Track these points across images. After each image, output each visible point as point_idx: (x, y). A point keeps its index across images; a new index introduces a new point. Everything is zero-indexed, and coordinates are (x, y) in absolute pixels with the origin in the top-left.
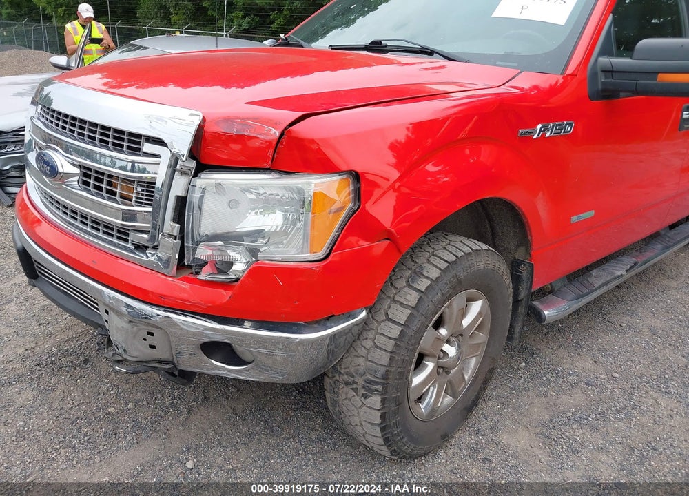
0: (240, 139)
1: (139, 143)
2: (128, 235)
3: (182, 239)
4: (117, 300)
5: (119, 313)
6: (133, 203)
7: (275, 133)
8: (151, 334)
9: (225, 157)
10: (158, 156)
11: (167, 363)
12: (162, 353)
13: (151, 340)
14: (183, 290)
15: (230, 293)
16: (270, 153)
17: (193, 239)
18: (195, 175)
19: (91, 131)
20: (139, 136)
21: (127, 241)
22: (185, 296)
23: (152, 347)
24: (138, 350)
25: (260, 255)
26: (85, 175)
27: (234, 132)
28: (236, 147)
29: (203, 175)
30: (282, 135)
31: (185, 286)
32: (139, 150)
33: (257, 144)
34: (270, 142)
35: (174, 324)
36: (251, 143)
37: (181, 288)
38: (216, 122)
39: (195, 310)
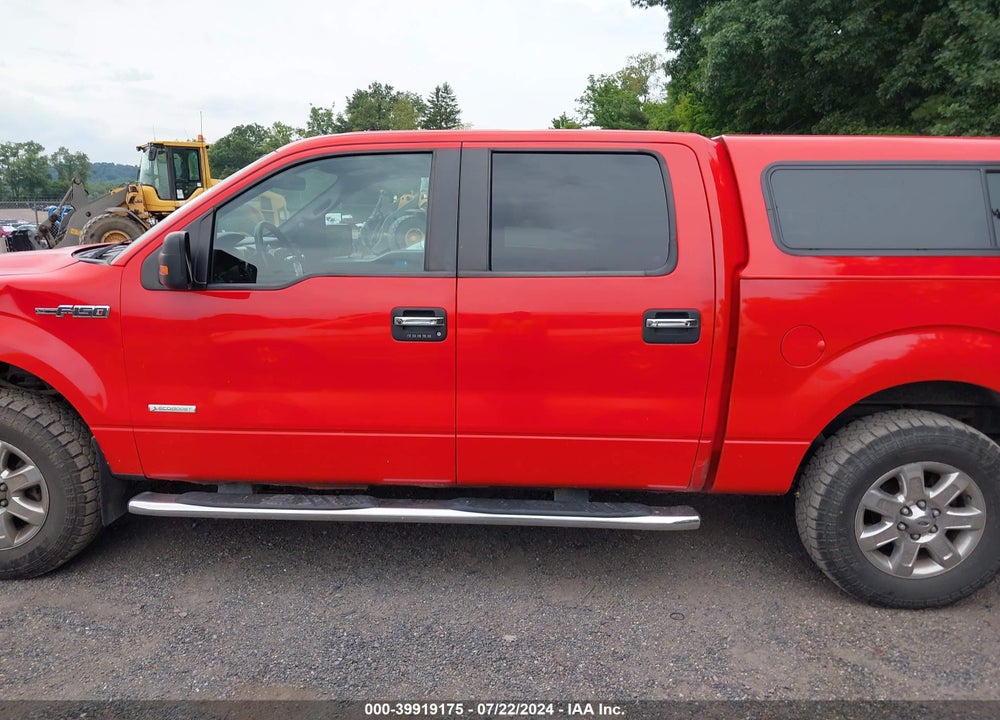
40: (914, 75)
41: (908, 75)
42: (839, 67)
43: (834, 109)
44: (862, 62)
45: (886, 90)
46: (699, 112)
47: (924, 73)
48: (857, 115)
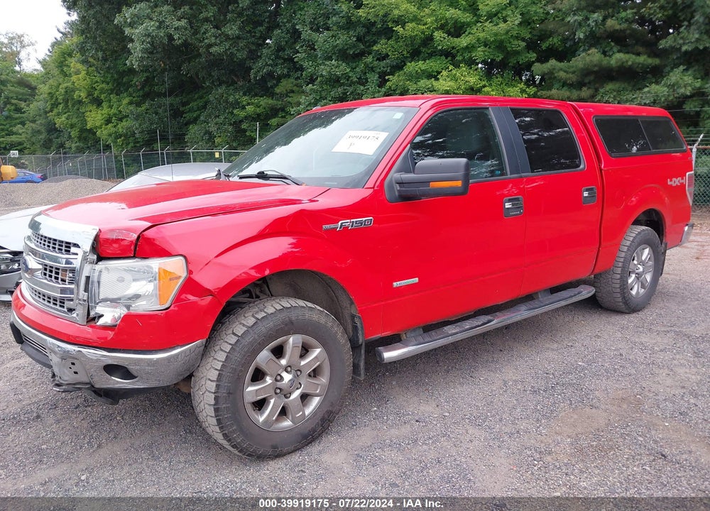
0: (117, 241)
1: (70, 248)
2: (64, 303)
3: (88, 302)
4: (53, 344)
5: (55, 353)
6: (67, 283)
7: (135, 236)
8: (73, 364)
9: (110, 252)
10: (77, 254)
11: (87, 384)
12: (82, 377)
13: (74, 368)
14: (88, 333)
15: (113, 333)
16: (133, 247)
17: (95, 302)
18: (97, 263)
19: (59, 245)
20: (70, 243)
21: (63, 307)
22: (89, 336)
23: (76, 373)
24: (67, 376)
25: (131, 308)
26: (46, 269)
27: (114, 237)
28: (115, 245)
29: (100, 263)
30: (139, 237)
31: (90, 330)
32: (69, 251)
33: (126, 243)
34: (132, 242)
35: (84, 355)
36: (122, 243)
37: (88, 332)
38: (105, 232)
39: (95, 345)
40: (271, 65)
41: (269, 66)
42: (225, 57)
43: (220, 85)
44: (239, 55)
45: (256, 74)
46: (97, 82)
47: (276, 65)
48: (236, 88)
